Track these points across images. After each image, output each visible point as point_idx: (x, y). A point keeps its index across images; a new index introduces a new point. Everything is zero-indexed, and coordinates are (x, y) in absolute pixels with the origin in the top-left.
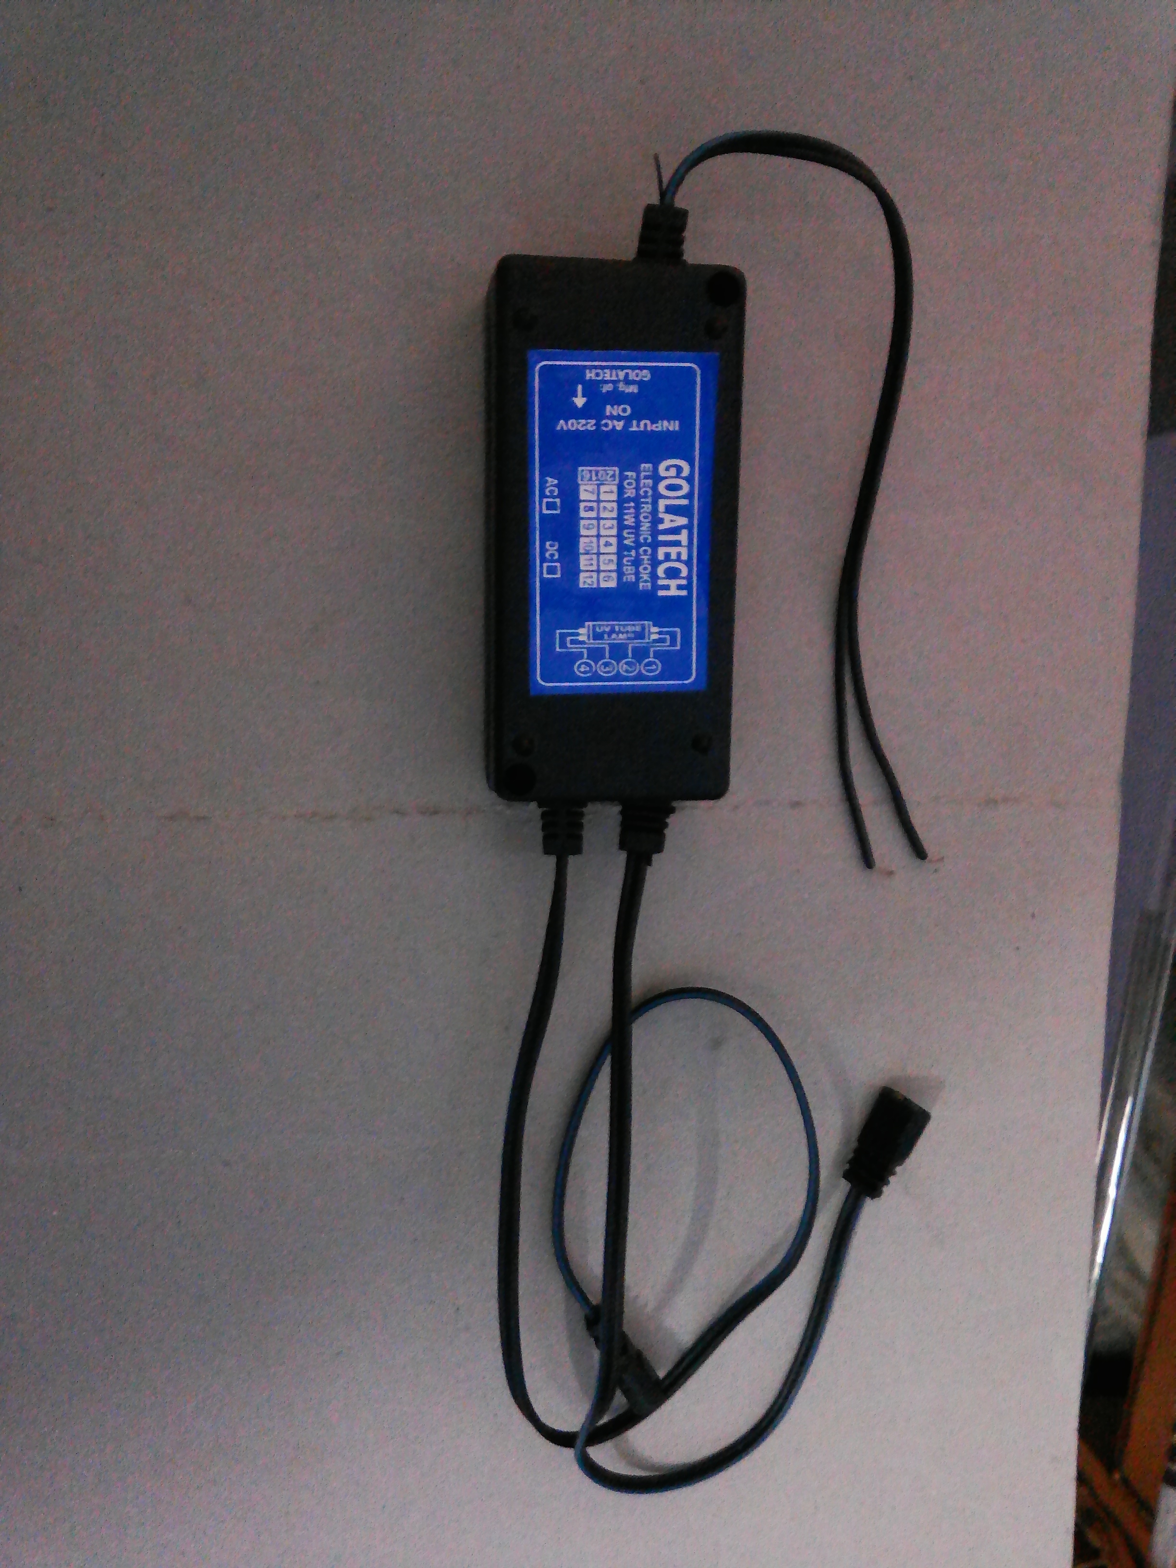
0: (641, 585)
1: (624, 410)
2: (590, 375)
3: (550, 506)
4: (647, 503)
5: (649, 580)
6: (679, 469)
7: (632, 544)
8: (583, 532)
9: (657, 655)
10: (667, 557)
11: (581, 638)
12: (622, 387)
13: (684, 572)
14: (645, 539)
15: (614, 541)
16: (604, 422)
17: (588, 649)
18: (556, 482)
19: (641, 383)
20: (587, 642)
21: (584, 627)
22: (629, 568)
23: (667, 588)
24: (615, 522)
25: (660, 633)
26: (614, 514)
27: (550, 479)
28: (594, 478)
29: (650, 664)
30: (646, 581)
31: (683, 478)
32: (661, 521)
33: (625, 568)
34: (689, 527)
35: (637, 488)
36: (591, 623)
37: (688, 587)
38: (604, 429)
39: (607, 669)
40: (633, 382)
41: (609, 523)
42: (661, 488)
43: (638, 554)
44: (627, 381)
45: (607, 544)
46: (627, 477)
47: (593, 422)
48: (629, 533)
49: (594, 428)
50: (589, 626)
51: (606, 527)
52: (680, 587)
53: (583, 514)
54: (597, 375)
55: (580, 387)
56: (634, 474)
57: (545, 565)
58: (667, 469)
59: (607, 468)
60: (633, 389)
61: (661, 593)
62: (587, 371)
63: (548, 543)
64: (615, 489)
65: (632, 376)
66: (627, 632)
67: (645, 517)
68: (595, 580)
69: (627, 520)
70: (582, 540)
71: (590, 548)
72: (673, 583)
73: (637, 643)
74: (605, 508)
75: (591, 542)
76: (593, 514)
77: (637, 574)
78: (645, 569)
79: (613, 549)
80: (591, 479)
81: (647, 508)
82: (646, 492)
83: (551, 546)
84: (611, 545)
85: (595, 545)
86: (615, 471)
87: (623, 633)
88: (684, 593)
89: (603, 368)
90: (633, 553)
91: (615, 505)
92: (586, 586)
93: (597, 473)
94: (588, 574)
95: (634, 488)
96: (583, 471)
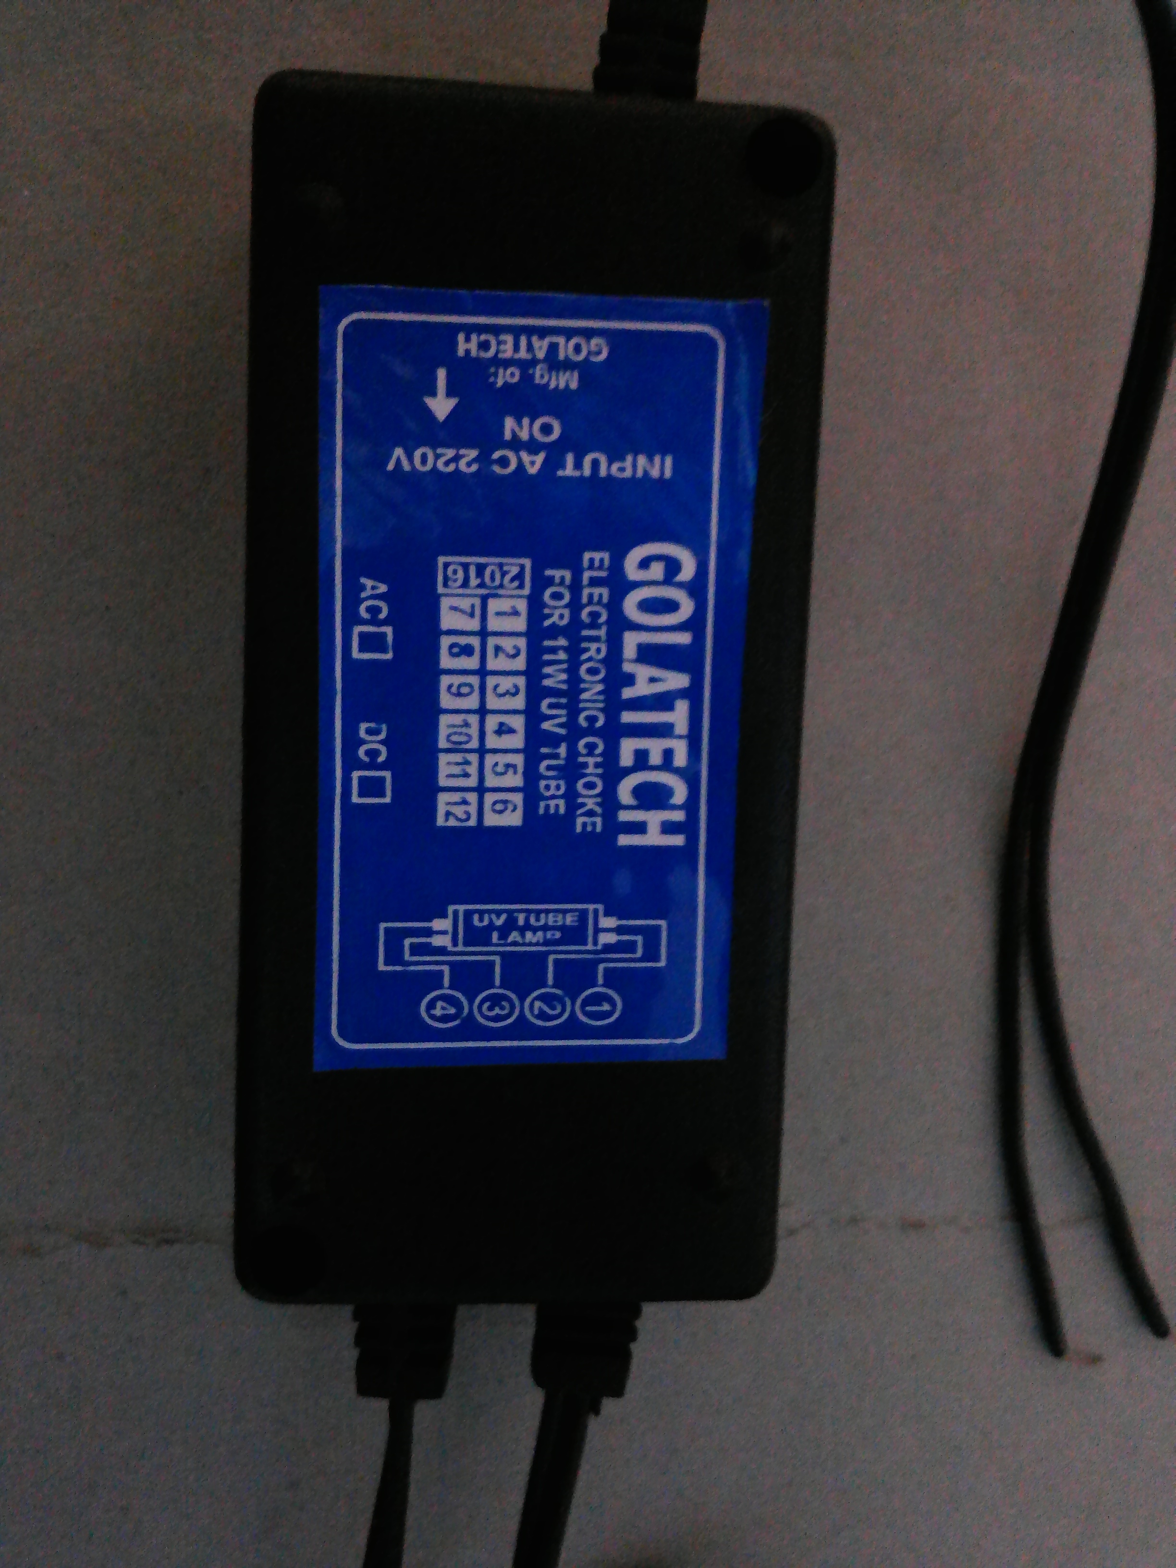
0: (580, 821)
1: (546, 429)
2: (466, 346)
3: (370, 642)
4: (597, 639)
5: (598, 810)
6: (672, 566)
7: (562, 731)
8: (446, 701)
9: (613, 978)
10: (641, 760)
11: (437, 941)
12: (540, 374)
13: (680, 794)
14: (592, 720)
15: (518, 722)
16: (496, 455)
17: (452, 965)
18: (383, 588)
19: (585, 369)
20: (450, 948)
21: (444, 916)
22: (553, 783)
23: (640, 828)
24: (521, 681)
25: (619, 930)
26: (520, 663)
27: (368, 583)
28: (474, 581)
29: (597, 999)
30: (591, 813)
31: (680, 585)
32: (630, 680)
33: (543, 783)
34: (692, 694)
35: (575, 606)
36: (461, 908)
37: (688, 828)
38: (497, 469)
39: (497, 1011)
40: (568, 365)
41: (506, 683)
42: (630, 605)
43: (573, 753)
44: (554, 363)
45: (503, 730)
46: (550, 581)
47: (473, 453)
48: (551, 706)
49: (474, 468)
50: (456, 913)
51: (501, 690)
52: (668, 828)
53: (446, 661)
54: (484, 346)
55: (441, 374)
56: (568, 575)
57: (356, 775)
58: (645, 564)
59: (504, 560)
60: (569, 380)
61: (624, 840)
62: (461, 337)
63: (363, 726)
64: (522, 606)
65: (566, 349)
66: (545, 928)
67: (592, 671)
68: (473, 809)
69: (549, 676)
70: (444, 720)
71: (463, 739)
72: (654, 818)
73: (571, 952)
74: (498, 649)
75: (466, 724)
76: (472, 663)
77: (571, 796)
78: (590, 786)
79: (517, 741)
80: (465, 584)
81: (595, 651)
82: (595, 615)
83: (369, 732)
84: (511, 731)
85: (474, 731)
86: (522, 567)
87: (535, 930)
88: (678, 840)
89: (497, 330)
90: (562, 750)
91: (522, 643)
92: (452, 822)
93: (481, 569)
94: (456, 797)
95: (566, 606)
96: (446, 565)
